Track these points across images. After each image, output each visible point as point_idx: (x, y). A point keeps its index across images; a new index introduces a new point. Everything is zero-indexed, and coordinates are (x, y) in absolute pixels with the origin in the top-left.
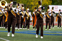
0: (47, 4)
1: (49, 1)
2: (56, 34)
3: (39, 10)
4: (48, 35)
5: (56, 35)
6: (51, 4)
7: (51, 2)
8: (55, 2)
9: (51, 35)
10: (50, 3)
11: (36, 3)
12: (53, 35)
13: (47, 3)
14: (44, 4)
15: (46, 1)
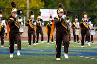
0: (37, 7)
1: (40, 3)
2: (51, 53)
3: (13, 15)
4: (39, 55)
5: (50, 55)
6: (43, 7)
7: (44, 4)
8: (49, 4)
9: (43, 55)
10: (42, 5)
11: (20, 5)
12: (47, 55)
13: (37, 5)
14: (33, 8)
15: (35, 2)
